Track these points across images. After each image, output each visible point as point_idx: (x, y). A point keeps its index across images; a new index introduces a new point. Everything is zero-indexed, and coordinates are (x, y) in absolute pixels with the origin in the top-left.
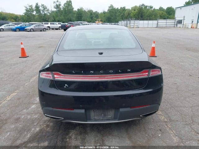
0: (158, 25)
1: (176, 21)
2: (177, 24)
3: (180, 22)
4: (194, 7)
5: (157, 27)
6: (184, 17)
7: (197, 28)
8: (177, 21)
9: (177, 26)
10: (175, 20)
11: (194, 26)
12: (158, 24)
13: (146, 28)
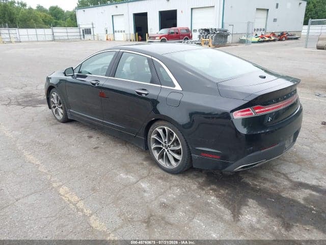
0: (54, 36)
1: (81, 30)
2: (84, 35)
3: (88, 31)
4: (104, 11)
5: (54, 40)
6: (92, 24)
7: (114, 40)
8: (83, 30)
9: (84, 37)
10: (79, 29)
11: (111, 37)
12: (53, 34)
13: (36, 41)
